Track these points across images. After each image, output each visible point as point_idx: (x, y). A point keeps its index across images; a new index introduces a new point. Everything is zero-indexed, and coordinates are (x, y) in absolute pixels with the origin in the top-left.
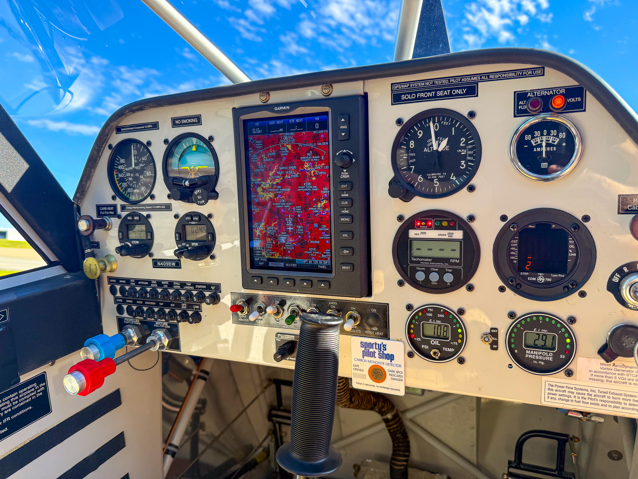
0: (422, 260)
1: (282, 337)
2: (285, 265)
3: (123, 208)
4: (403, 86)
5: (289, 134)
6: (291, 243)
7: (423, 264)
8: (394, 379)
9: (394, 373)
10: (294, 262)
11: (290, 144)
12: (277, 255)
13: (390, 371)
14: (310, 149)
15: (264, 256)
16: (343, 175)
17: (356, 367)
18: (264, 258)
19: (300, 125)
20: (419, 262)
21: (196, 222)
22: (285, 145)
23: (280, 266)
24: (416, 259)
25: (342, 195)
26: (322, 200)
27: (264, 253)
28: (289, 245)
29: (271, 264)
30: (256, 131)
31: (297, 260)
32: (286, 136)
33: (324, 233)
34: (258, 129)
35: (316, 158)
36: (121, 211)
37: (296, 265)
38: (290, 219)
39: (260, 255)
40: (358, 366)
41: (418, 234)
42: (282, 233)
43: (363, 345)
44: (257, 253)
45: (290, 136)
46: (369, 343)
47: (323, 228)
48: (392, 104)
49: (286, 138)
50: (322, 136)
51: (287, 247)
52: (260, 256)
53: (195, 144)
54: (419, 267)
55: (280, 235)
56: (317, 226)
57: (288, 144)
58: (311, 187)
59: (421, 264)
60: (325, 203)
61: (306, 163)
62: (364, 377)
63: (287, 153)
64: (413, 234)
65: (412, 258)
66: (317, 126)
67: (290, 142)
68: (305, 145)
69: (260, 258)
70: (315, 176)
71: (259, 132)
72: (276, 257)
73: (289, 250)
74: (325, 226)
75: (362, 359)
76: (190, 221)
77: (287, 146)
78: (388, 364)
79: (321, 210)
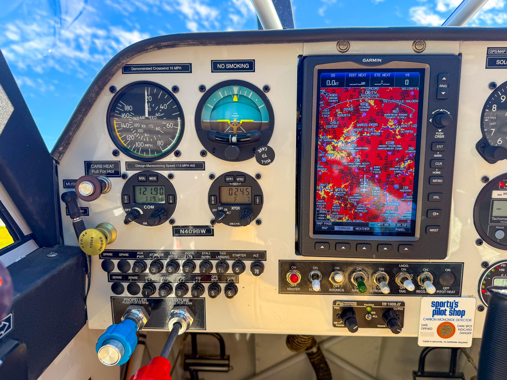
0: (502, 219)
1: (342, 305)
2: (354, 229)
3: (129, 166)
4: (499, 51)
5: (373, 88)
6: (364, 206)
7: (503, 223)
8: (463, 333)
9: (463, 328)
10: (367, 225)
11: (372, 99)
12: (345, 218)
13: (459, 326)
14: (396, 105)
15: (328, 220)
16: (437, 135)
17: (424, 327)
18: (328, 222)
19: (386, 80)
20: (499, 221)
21: (239, 183)
22: (366, 100)
23: (349, 230)
24: (497, 219)
25: (435, 156)
26: (407, 160)
27: (328, 217)
28: (361, 207)
29: (336, 228)
30: (331, 83)
31: (370, 223)
32: (369, 90)
33: (405, 195)
34: (333, 82)
35: (403, 116)
36: (127, 170)
37: (368, 229)
38: (365, 180)
39: (323, 218)
40: (427, 325)
41: (501, 195)
42: (354, 195)
43: (434, 305)
44: (320, 217)
45: (373, 90)
46: (441, 302)
47: (404, 189)
48: (486, 68)
49: (368, 92)
50: (412, 93)
51: (359, 209)
52: (324, 220)
53: (236, 93)
54: (499, 226)
55: (351, 197)
56: (398, 187)
57: (371, 99)
58: (394, 146)
59: (501, 223)
60: (409, 163)
61: (390, 120)
62: (432, 335)
63: (368, 109)
64: (495, 194)
65: (493, 218)
66: (407, 82)
67: (373, 97)
68: (391, 102)
69: (323, 222)
70: (401, 134)
71: (335, 84)
72: (344, 221)
73: (361, 212)
74: (407, 187)
75: (432, 318)
76: (232, 182)
77: (369, 101)
78: (458, 320)
79: (404, 171)
